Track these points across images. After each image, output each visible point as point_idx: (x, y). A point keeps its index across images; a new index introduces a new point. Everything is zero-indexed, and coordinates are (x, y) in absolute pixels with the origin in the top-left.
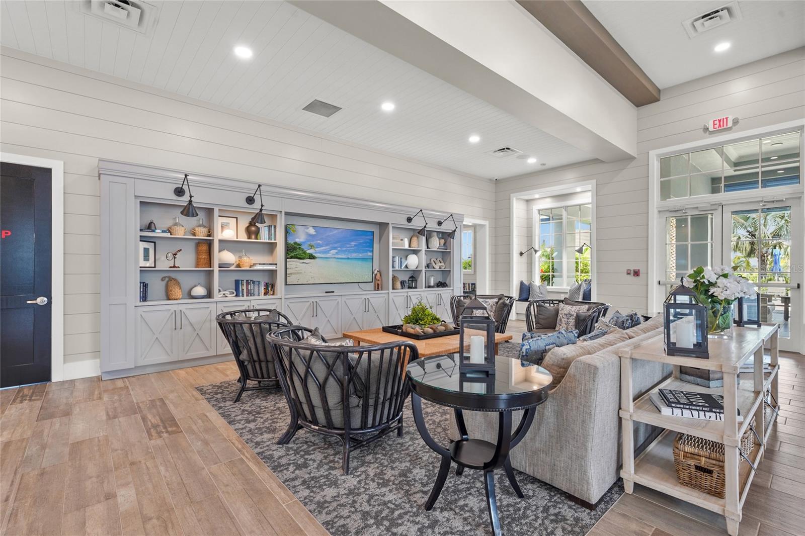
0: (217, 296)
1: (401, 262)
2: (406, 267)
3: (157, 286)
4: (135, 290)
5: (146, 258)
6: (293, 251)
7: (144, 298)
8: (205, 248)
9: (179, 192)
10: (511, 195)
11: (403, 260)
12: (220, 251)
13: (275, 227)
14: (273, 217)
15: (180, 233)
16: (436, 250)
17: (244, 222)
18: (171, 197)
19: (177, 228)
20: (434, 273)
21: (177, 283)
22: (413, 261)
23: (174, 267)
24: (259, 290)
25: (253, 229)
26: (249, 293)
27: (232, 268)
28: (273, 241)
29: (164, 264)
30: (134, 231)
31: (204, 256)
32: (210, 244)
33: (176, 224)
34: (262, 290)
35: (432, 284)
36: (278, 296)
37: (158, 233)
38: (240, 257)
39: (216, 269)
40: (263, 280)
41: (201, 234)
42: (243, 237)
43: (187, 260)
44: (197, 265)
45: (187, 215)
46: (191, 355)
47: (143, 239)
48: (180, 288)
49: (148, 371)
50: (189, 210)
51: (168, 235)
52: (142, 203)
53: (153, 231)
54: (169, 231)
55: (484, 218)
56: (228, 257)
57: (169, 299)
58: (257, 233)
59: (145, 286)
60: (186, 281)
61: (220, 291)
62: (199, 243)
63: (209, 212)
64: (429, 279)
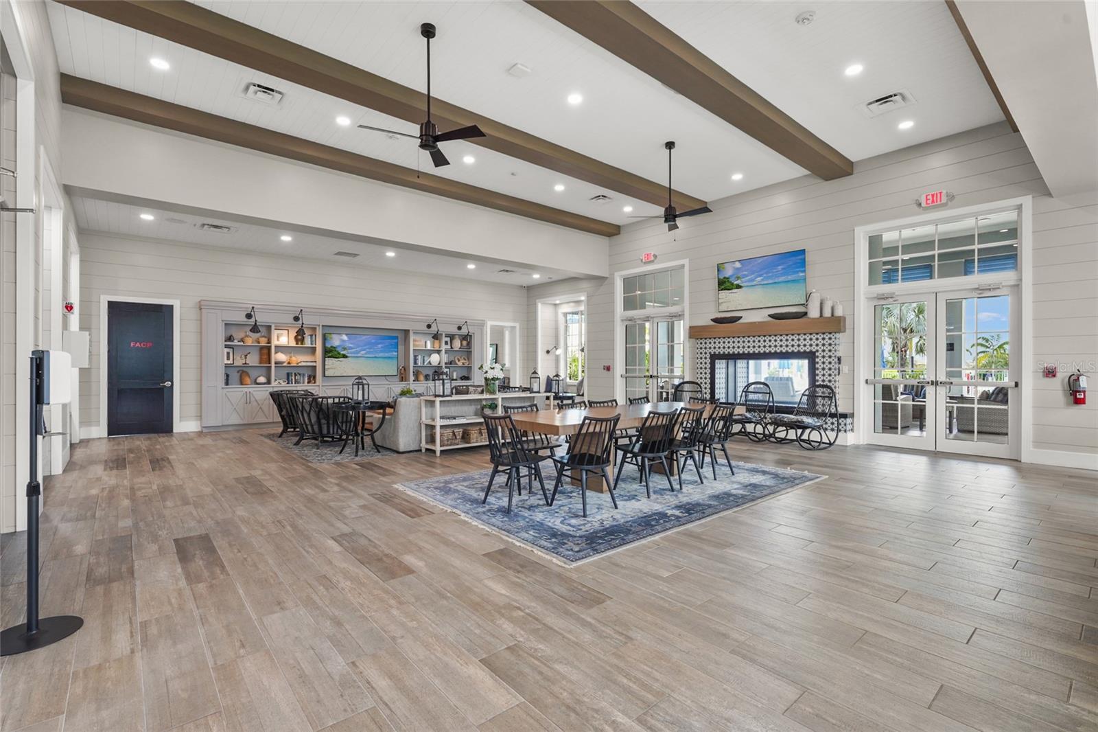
0: (274, 383)
1: (424, 360)
2: (430, 363)
3: (235, 376)
4: (222, 378)
5: (228, 358)
6: (329, 352)
7: (227, 383)
8: (265, 352)
9: (249, 316)
10: (537, 301)
11: (426, 359)
12: (276, 353)
13: (315, 336)
14: (314, 329)
15: (249, 342)
16: (458, 349)
17: (293, 334)
18: (243, 319)
19: (247, 339)
20: (456, 369)
21: (248, 374)
22: (435, 359)
23: (246, 364)
24: (304, 379)
25: (300, 337)
26: (296, 382)
27: (285, 364)
28: (314, 346)
29: (239, 362)
30: (221, 342)
31: (265, 357)
32: (269, 348)
33: (247, 336)
34: (306, 380)
35: (455, 378)
36: (317, 384)
37: (236, 342)
38: (291, 357)
39: (273, 365)
40: (307, 373)
41: (263, 342)
42: (293, 343)
43: (253, 360)
44: (260, 363)
45: (254, 332)
46: (255, 421)
47: (226, 346)
48: (249, 377)
49: (230, 429)
50: (255, 329)
51: (242, 343)
52: (226, 324)
53: (233, 341)
54: (242, 340)
55: (515, 321)
56: (281, 357)
57: (242, 384)
58: (302, 341)
59: (227, 376)
60: (253, 373)
61: (276, 380)
62: (262, 348)
63: (269, 328)
64: (453, 374)
